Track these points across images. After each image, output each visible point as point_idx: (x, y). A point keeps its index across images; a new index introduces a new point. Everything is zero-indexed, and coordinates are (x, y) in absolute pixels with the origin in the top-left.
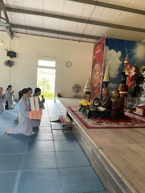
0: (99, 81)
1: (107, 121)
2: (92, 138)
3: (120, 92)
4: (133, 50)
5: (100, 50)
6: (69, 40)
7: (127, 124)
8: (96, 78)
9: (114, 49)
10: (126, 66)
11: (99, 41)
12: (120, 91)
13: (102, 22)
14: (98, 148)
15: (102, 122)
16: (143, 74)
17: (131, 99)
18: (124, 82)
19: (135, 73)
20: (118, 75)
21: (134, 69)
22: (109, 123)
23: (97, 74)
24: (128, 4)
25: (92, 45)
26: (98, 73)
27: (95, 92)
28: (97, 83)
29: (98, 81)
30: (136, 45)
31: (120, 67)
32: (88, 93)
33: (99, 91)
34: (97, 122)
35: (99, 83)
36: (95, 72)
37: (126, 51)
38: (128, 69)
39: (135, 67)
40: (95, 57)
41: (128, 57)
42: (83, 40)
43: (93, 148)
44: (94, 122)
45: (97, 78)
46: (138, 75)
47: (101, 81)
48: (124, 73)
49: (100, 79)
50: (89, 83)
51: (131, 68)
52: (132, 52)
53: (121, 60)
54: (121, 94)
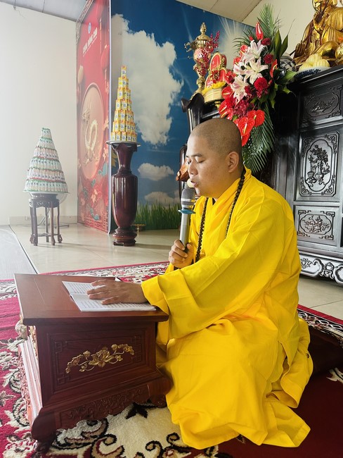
0: (103, 151)
5: (95, 33)
8: (91, 145)
9: (148, 32)
19: (264, 67)
21: (253, 50)
23: (91, 128)
26: (95, 123)
27: (94, 200)
28: (97, 163)
29: (99, 156)
33: (105, 194)
35: (102, 162)
36: (87, 122)
42: (29, 4)
45: (93, 145)
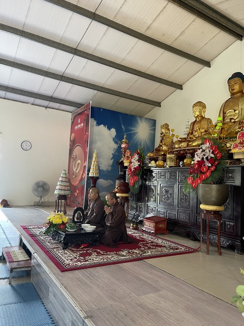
0: (83, 175)
1: (99, 251)
2: (72, 295)
3: (117, 195)
4: (133, 129)
5: (82, 125)
6: (27, 103)
7: (133, 252)
8: (76, 170)
9: (105, 125)
10: (125, 152)
11: (79, 110)
12: (116, 192)
13: (84, 82)
14: (86, 318)
15: (90, 255)
16: (150, 165)
17: (135, 206)
18: (123, 177)
19: (139, 163)
20: (113, 166)
21: (136, 157)
22: (102, 254)
23: (77, 163)
24: (123, 59)
25: (69, 116)
26: (79, 161)
27: (76, 195)
28: (79, 179)
29: (81, 176)
30: (136, 121)
31: (115, 153)
32: (62, 197)
33: (82, 193)
34: (81, 255)
35: (82, 179)
36: (75, 159)
37: (122, 129)
38: (127, 157)
39: (138, 154)
40: (73, 134)
41: (126, 138)
42: (52, 107)
43: (75, 318)
44: (75, 255)
45: (78, 170)
46: (143, 167)
47: (85, 175)
48: (122, 163)
49: (84, 172)
50: (64, 179)
51: (132, 155)
52: (131, 130)
53: (116, 143)
54: (118, 197)
